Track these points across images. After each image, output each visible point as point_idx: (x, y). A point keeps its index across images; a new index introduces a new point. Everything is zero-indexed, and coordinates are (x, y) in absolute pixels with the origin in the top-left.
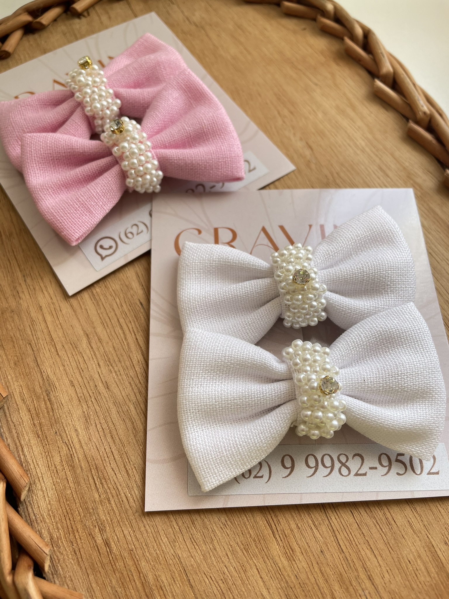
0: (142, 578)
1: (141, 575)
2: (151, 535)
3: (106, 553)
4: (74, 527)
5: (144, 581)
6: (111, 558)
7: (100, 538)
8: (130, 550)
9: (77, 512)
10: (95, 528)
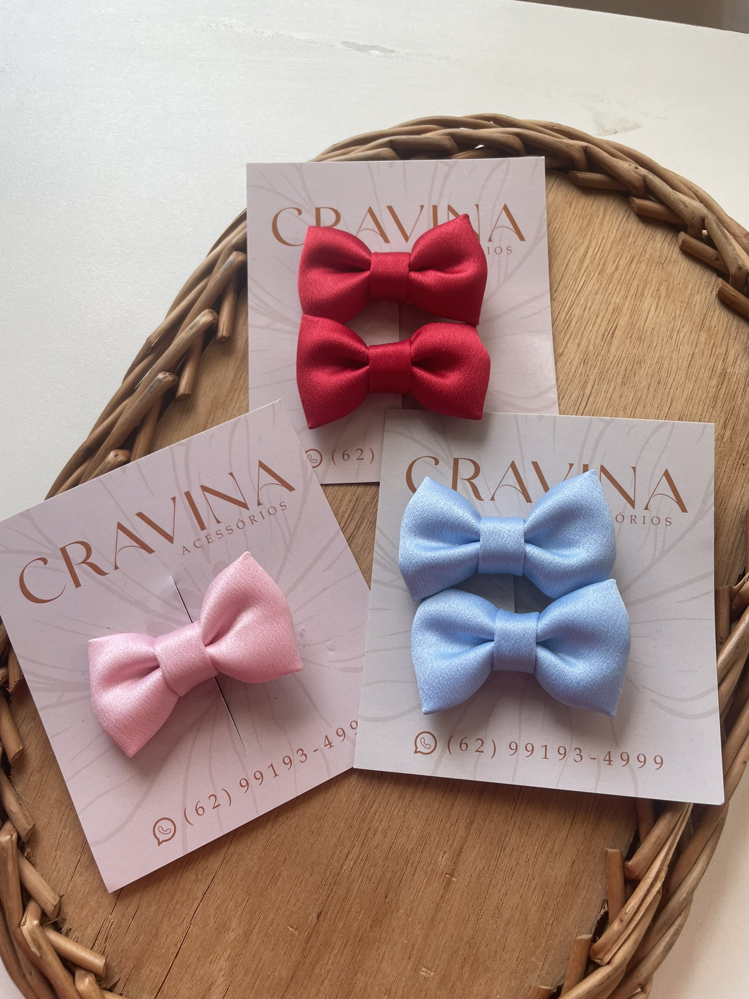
0: (719, 387)
1: (718, 389)
2: (692, 403)
3: (730, 421)
4: (738, 456)
5: (720, 384)
6: (729, 416)
7: (726, 433)
8: (713, 408)
9: (729, 463)
10: (725, 442)
